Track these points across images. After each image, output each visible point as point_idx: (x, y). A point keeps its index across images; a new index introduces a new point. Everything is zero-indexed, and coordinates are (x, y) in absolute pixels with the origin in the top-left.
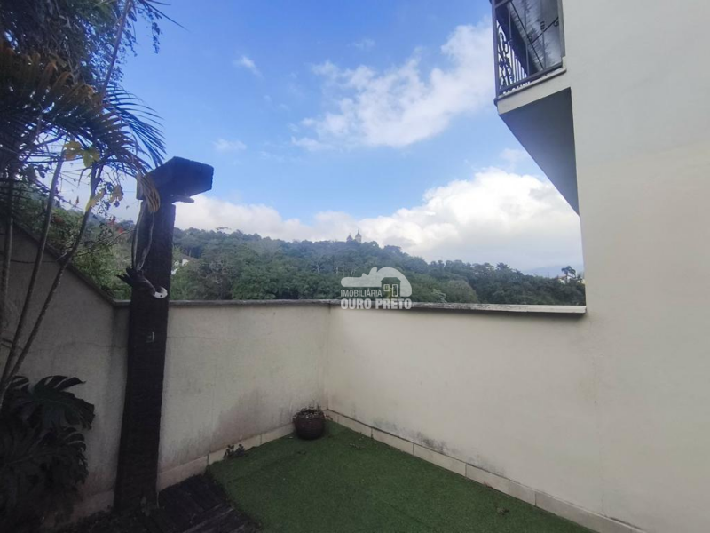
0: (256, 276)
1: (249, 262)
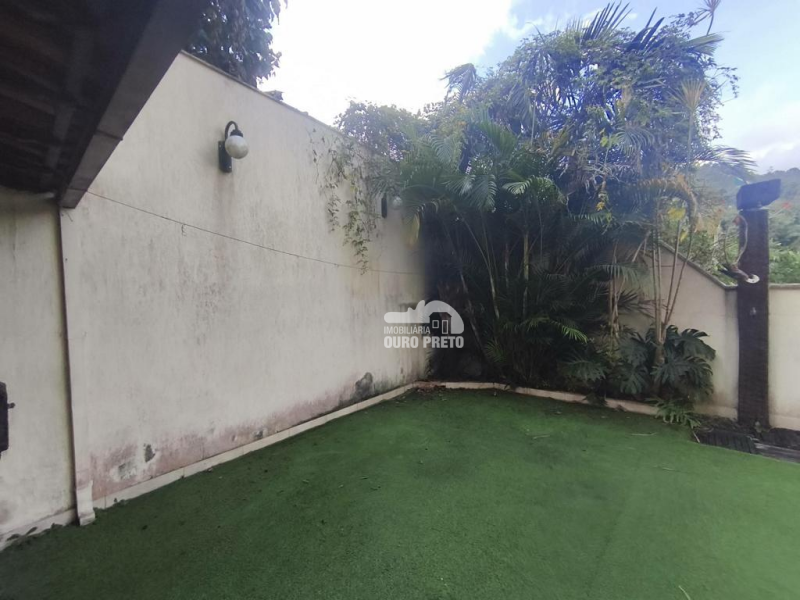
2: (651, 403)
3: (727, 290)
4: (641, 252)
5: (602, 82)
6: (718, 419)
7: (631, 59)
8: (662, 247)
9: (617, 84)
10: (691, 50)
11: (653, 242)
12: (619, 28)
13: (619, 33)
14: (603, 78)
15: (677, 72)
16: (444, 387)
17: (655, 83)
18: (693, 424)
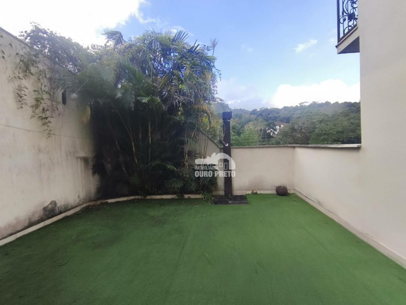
0: (326, 131)
1: (321, 122)
2: (199, 194)
3: (221, 149)
4: (194, 133)
5: (179, 61)
6: (219, 196)
7: (190, 56)
8: (202, 132)
9: (185, 64)
10: (208, 59)
11: (198, 130)
12: (185, 42)
13: (185, 44)
14: (180, 60)
15: (204, 66)
16: (107, 202)
17: (197, 68)
18: (213, 199)
